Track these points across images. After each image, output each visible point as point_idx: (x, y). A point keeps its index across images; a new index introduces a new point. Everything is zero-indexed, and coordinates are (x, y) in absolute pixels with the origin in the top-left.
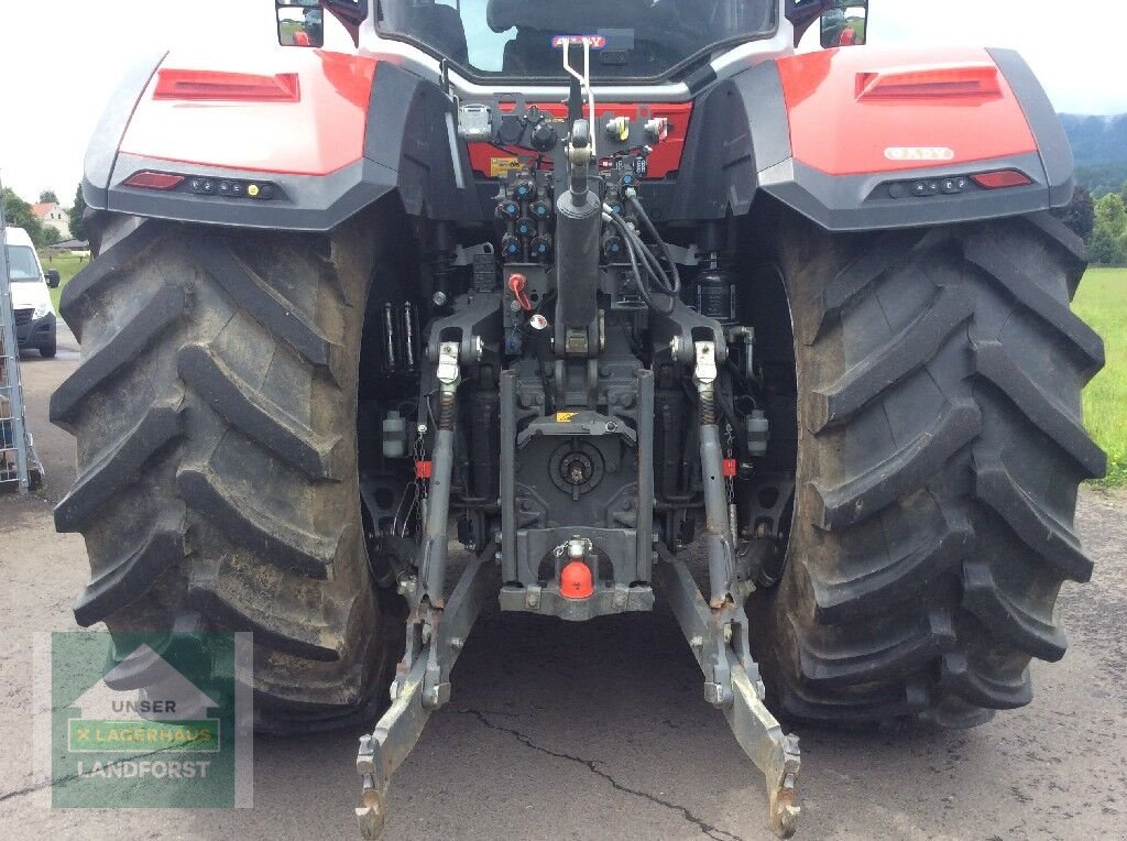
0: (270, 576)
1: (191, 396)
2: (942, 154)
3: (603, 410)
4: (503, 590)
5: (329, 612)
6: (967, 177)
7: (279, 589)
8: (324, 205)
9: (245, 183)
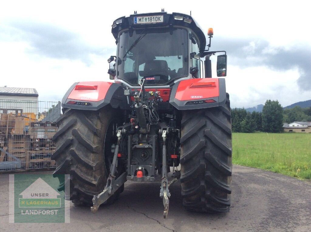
0: (84, 169)
1: (74, 137)
2: (201, 97)
3: (149, 144)
4: (127, 176)
5: (95, 177)
6: (203, 101)
7: (86, 172)
8: (97, 106)
9: (85, 103)
